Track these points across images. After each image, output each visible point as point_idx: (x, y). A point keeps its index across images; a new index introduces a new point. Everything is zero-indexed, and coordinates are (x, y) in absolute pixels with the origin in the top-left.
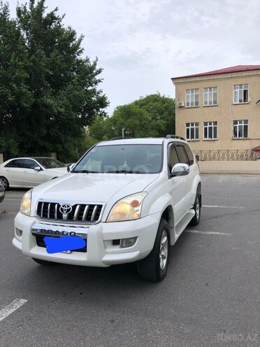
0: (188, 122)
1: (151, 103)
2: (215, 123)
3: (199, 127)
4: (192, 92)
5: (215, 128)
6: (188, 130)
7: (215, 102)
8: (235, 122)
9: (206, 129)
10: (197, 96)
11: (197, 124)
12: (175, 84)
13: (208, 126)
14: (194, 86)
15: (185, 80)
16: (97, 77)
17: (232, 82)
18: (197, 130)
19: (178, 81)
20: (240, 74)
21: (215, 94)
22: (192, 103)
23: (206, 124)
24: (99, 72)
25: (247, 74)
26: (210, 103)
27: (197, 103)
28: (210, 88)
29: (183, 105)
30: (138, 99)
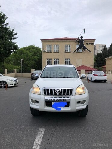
0: (47, 58)
1: (31, 49)
2: (58, 59)
3: (52, 60)
4: (49, 46)
5: (58, 61)
6: (47, 61)
7: (58, 51)
8: (66, 59)
9: (54, 61)
10: (51, 48)
11: (51, 59)
12: (42, 42)
13: (55, 60)
14: (50, 44)
15: (46, 41)
16: (15, 36)
17: (65, 44)
18: (51, 61)
19: (43, 41)
20: (67, 41)
21: (58, 48)
22: (49, 51)
23: (54, 59)
24: (16, 34)
25: (70, 41)
26: (56, 51)
27: (51, 51)
28: (56, 45)
29: (45, 51)
30: (25, 47)
